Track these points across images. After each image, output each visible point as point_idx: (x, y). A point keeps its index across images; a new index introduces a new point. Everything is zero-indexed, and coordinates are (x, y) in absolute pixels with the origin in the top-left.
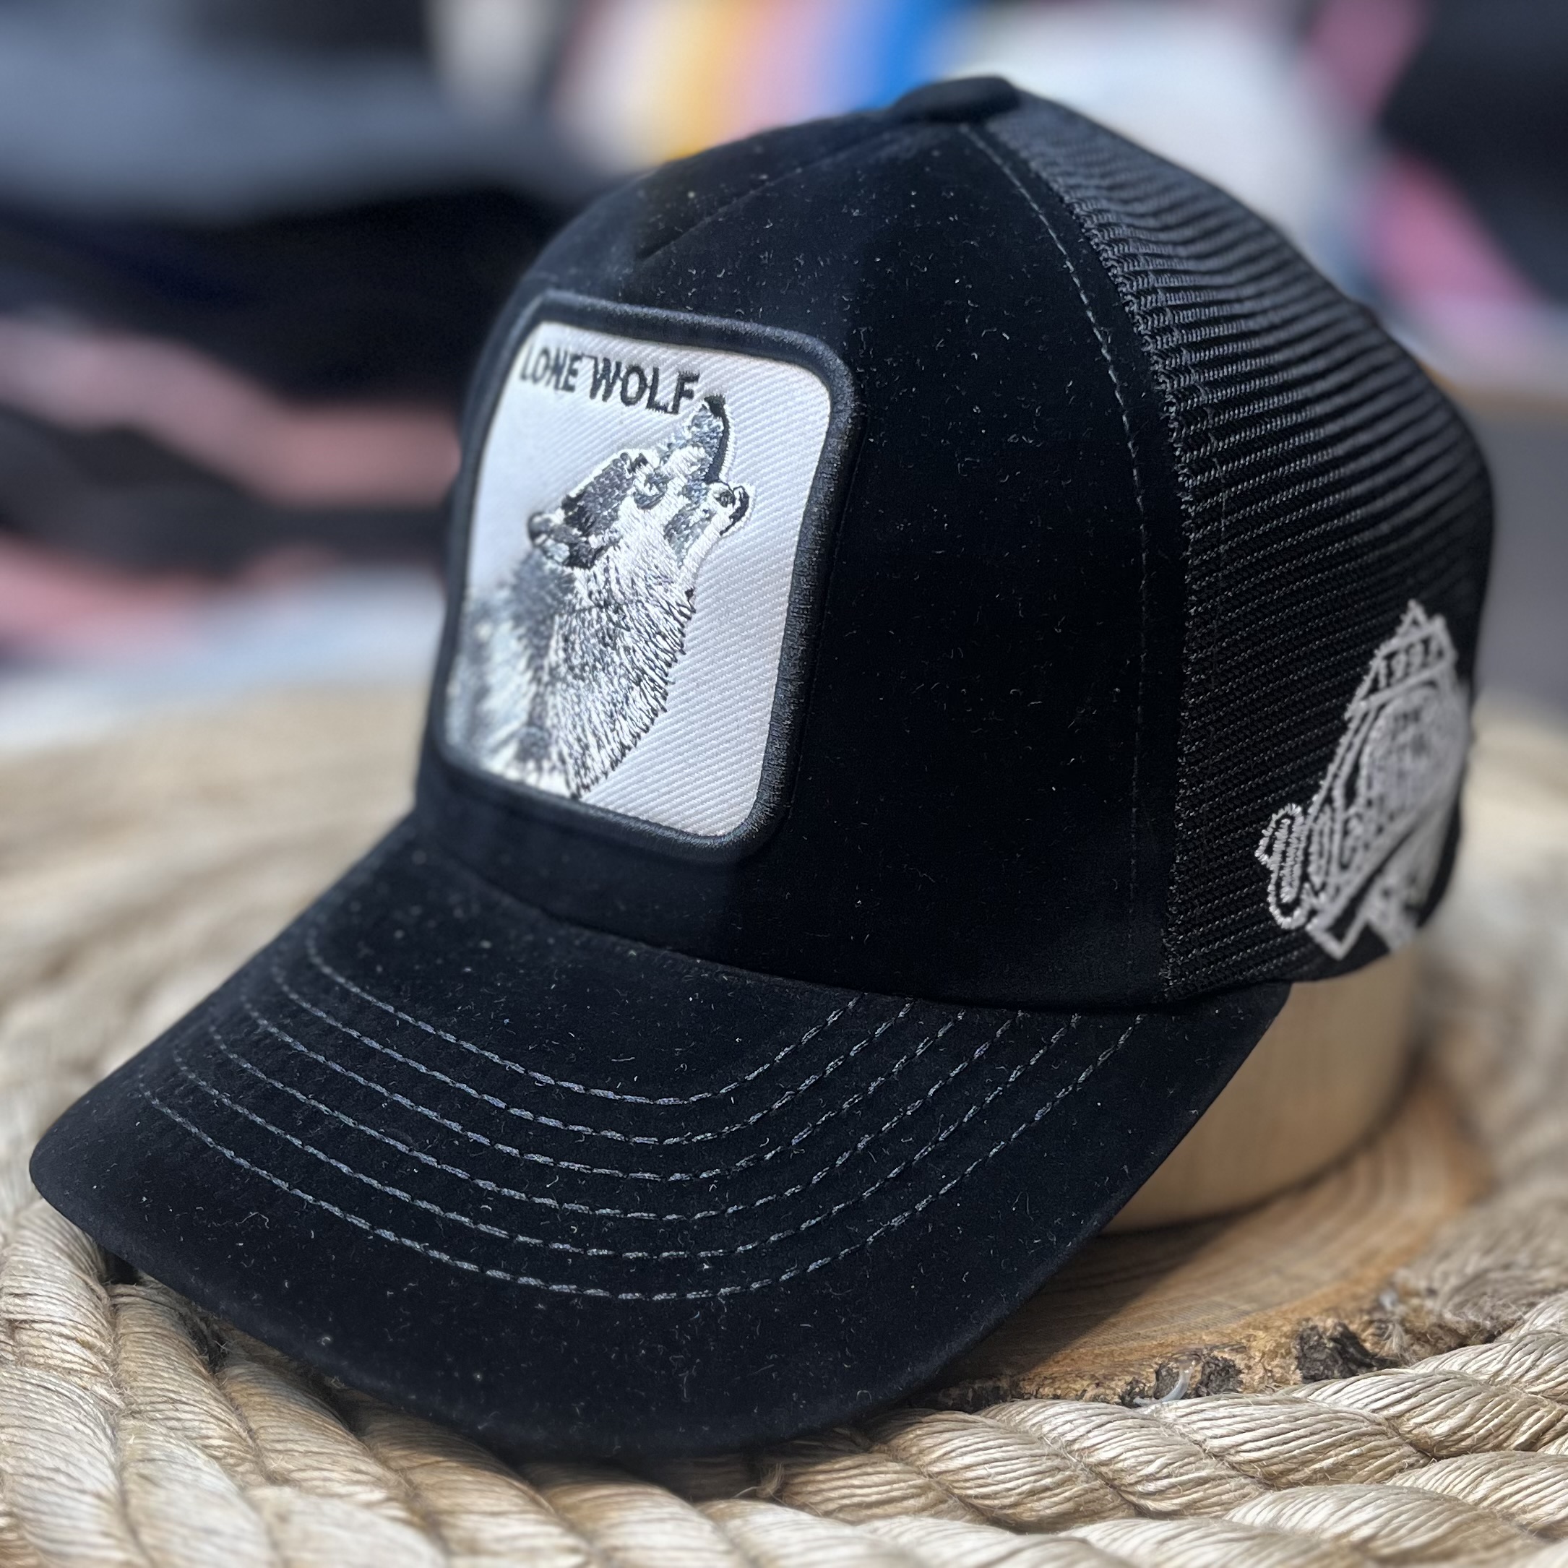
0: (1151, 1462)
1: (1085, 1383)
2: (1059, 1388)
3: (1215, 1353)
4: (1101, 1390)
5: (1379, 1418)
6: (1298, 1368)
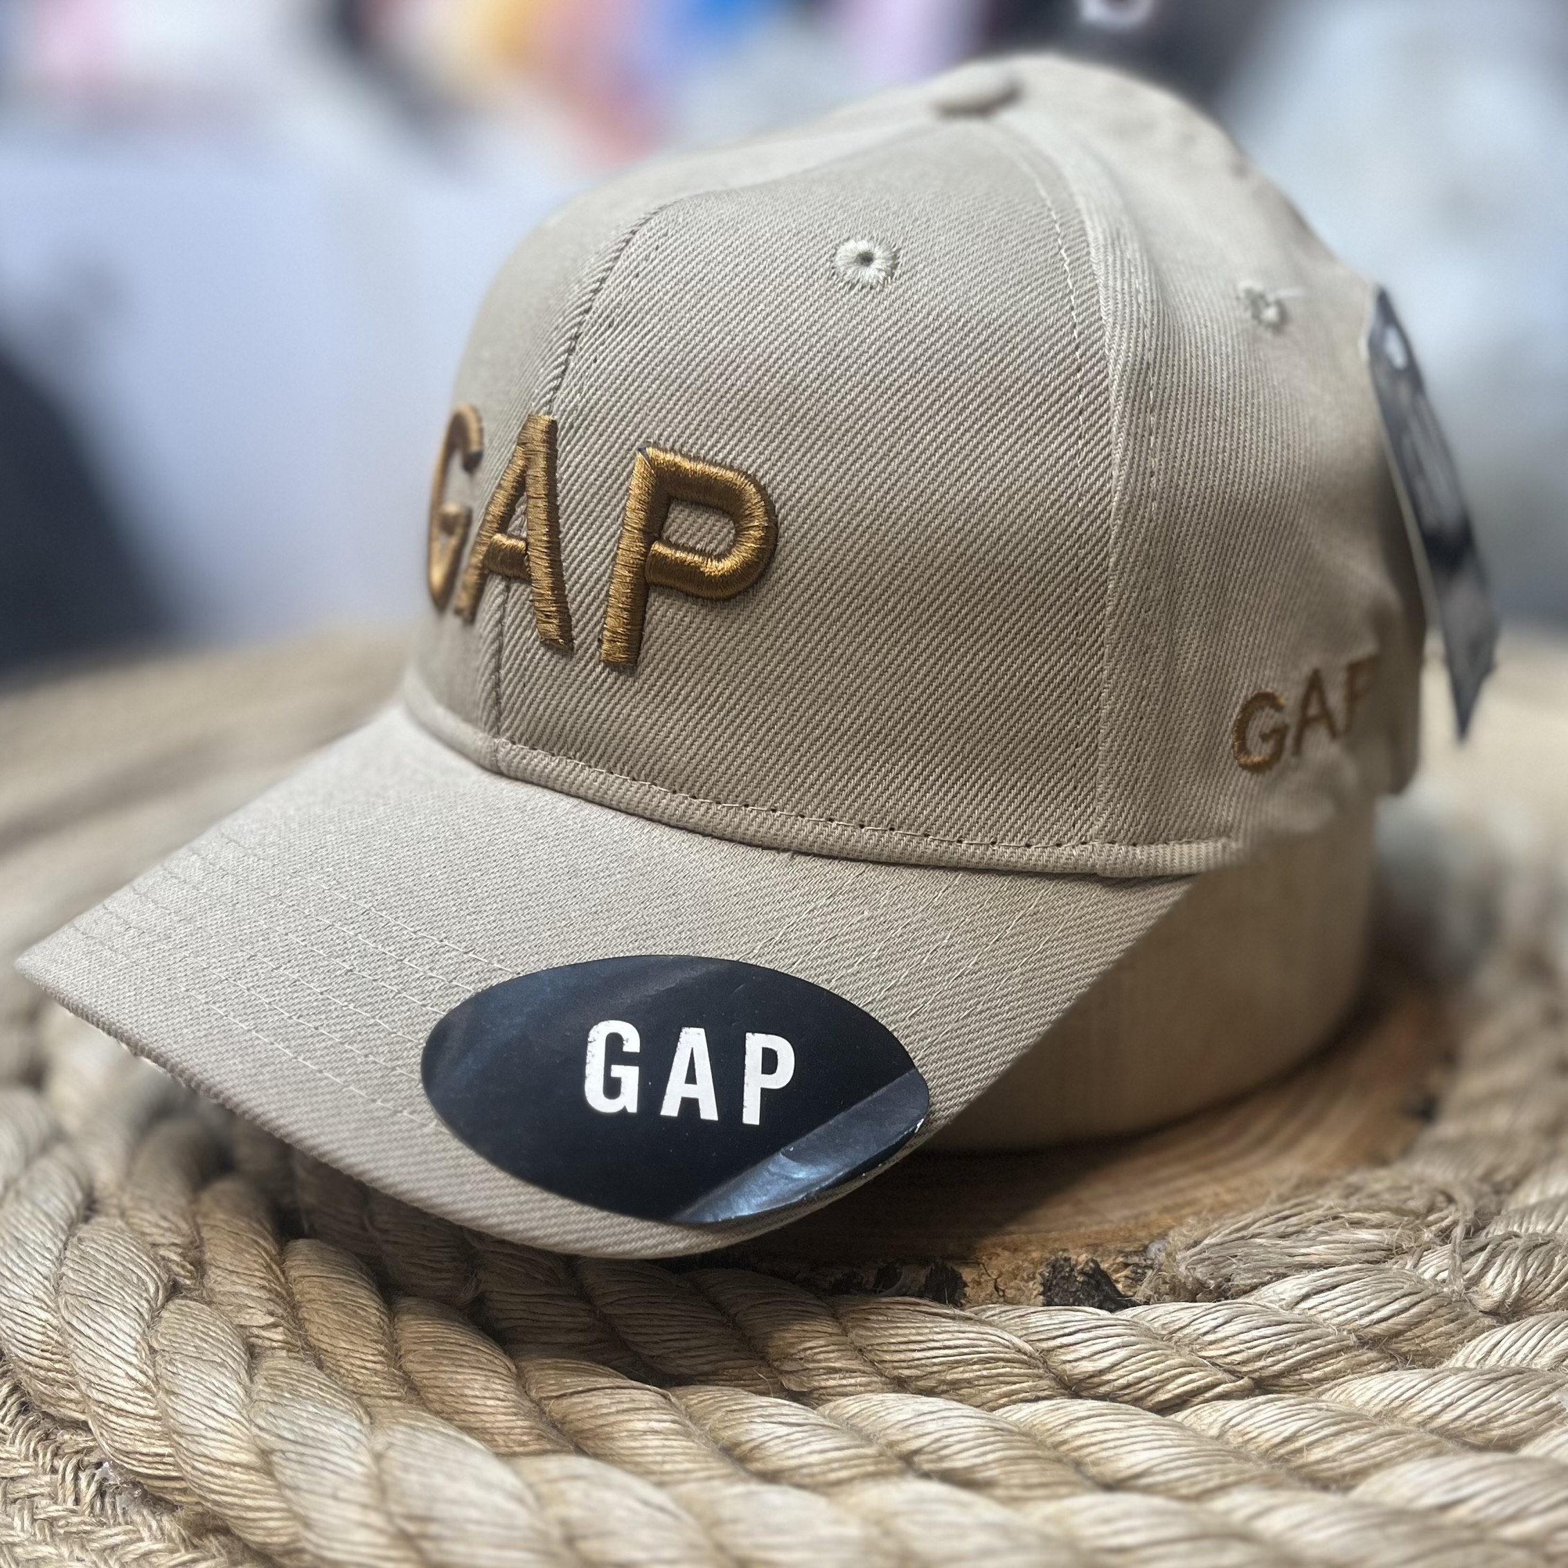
5: (1028, 1348)
6: (1042, 1294)
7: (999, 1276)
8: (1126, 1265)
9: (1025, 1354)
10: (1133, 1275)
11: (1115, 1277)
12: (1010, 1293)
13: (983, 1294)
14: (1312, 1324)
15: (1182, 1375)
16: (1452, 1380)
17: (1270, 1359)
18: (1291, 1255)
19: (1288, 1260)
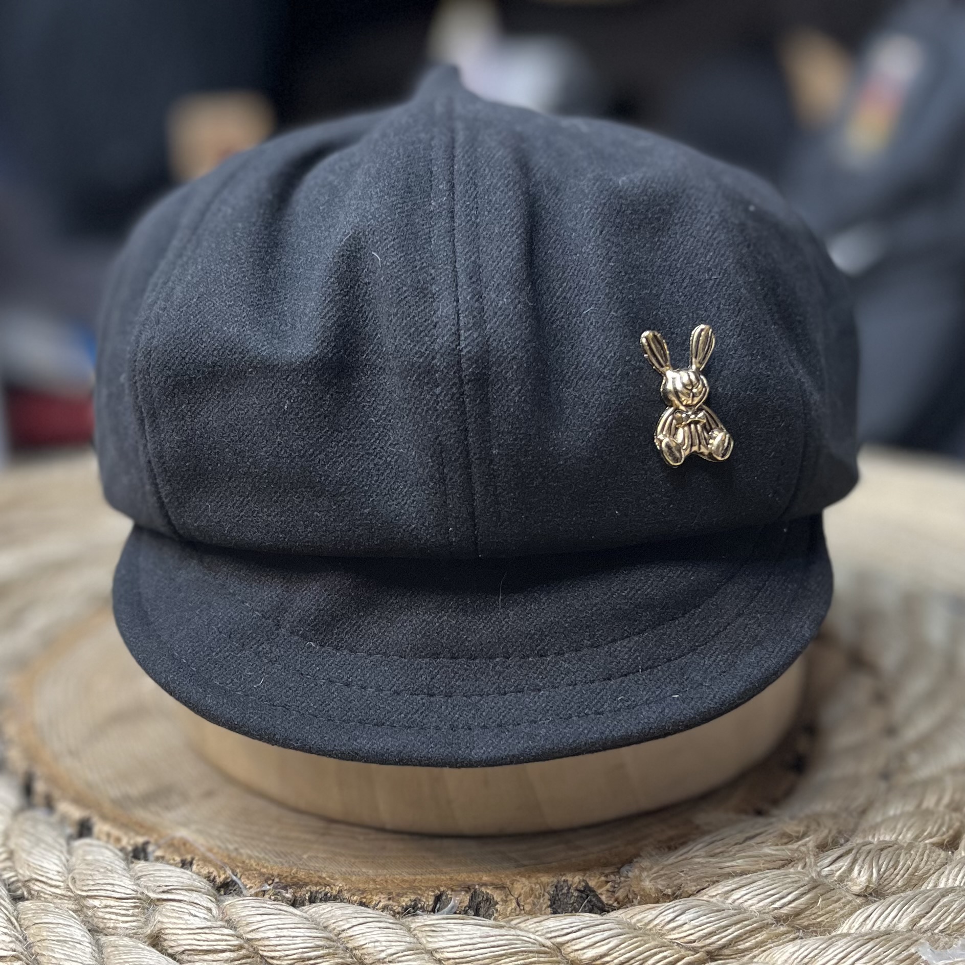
0: (383, 951)
1: (382, 896)
2: (365, 898)
3: (483, 889)
4: (391, 902)
5: (548, 943)
6: (550, 906)
7: (520, 895)
8: (607, 882)
9: (547, 947)
10: (612, 889)
11: (599, 891)
12: (527, 908)
13: (509, 909)
14: (740, 910)
15: (655, 954)
16: (840, 943)
17: (715, 938)
18: (721, 868)
19: (720, 871)
